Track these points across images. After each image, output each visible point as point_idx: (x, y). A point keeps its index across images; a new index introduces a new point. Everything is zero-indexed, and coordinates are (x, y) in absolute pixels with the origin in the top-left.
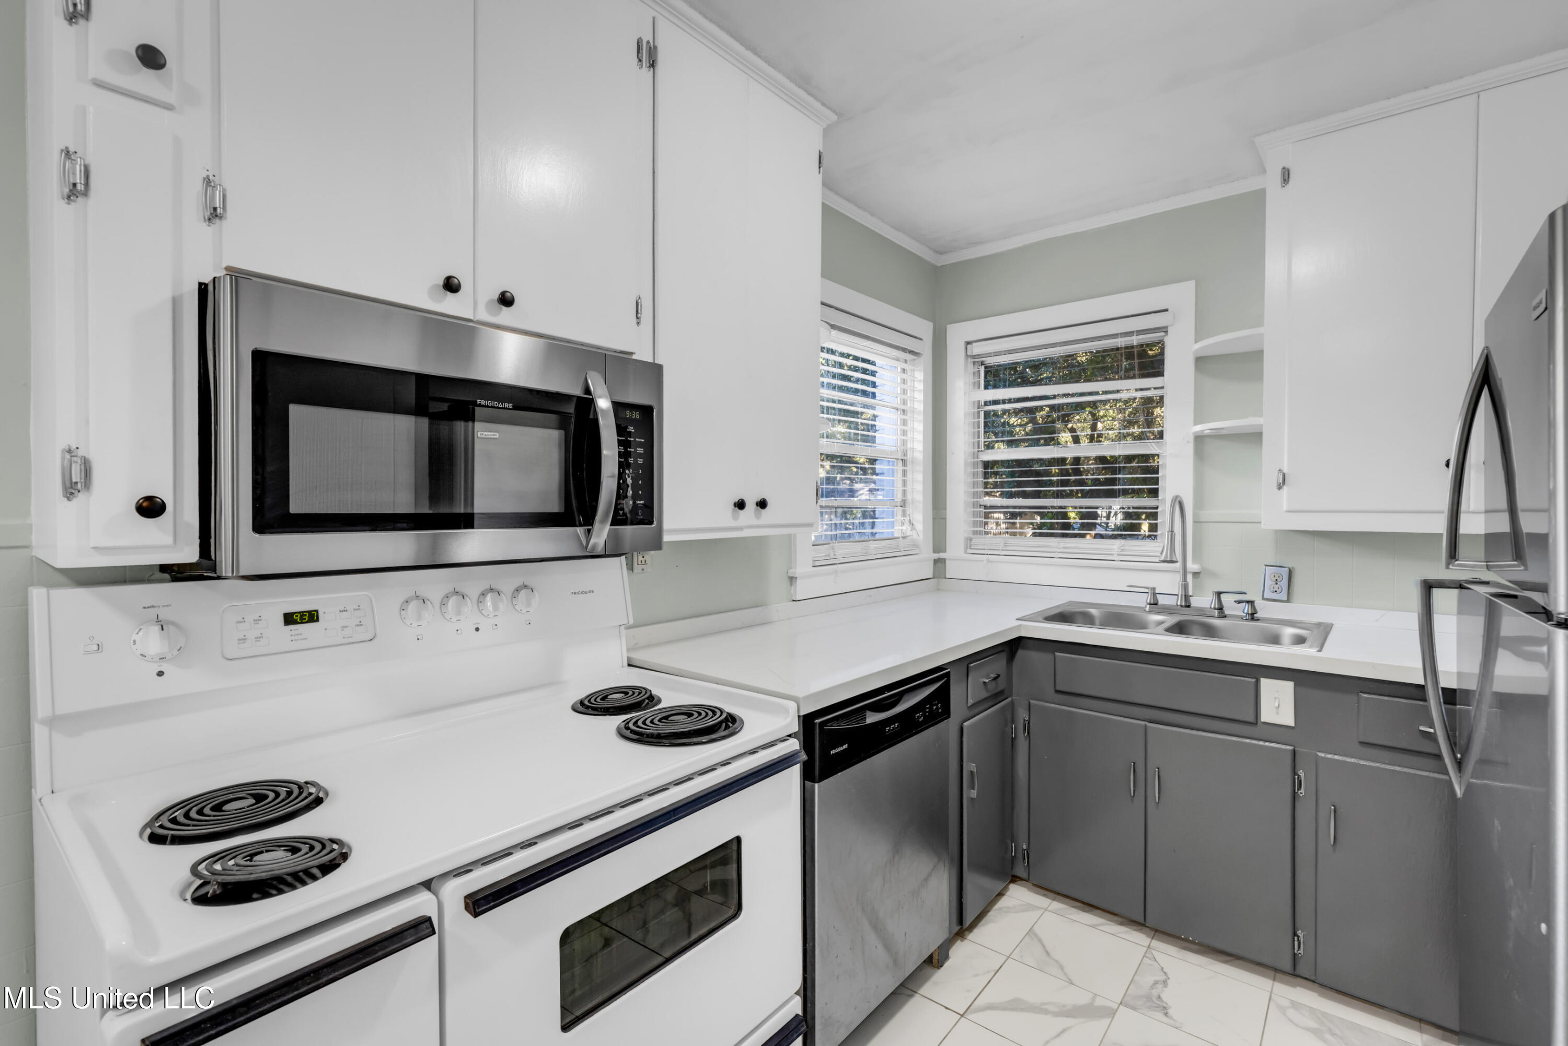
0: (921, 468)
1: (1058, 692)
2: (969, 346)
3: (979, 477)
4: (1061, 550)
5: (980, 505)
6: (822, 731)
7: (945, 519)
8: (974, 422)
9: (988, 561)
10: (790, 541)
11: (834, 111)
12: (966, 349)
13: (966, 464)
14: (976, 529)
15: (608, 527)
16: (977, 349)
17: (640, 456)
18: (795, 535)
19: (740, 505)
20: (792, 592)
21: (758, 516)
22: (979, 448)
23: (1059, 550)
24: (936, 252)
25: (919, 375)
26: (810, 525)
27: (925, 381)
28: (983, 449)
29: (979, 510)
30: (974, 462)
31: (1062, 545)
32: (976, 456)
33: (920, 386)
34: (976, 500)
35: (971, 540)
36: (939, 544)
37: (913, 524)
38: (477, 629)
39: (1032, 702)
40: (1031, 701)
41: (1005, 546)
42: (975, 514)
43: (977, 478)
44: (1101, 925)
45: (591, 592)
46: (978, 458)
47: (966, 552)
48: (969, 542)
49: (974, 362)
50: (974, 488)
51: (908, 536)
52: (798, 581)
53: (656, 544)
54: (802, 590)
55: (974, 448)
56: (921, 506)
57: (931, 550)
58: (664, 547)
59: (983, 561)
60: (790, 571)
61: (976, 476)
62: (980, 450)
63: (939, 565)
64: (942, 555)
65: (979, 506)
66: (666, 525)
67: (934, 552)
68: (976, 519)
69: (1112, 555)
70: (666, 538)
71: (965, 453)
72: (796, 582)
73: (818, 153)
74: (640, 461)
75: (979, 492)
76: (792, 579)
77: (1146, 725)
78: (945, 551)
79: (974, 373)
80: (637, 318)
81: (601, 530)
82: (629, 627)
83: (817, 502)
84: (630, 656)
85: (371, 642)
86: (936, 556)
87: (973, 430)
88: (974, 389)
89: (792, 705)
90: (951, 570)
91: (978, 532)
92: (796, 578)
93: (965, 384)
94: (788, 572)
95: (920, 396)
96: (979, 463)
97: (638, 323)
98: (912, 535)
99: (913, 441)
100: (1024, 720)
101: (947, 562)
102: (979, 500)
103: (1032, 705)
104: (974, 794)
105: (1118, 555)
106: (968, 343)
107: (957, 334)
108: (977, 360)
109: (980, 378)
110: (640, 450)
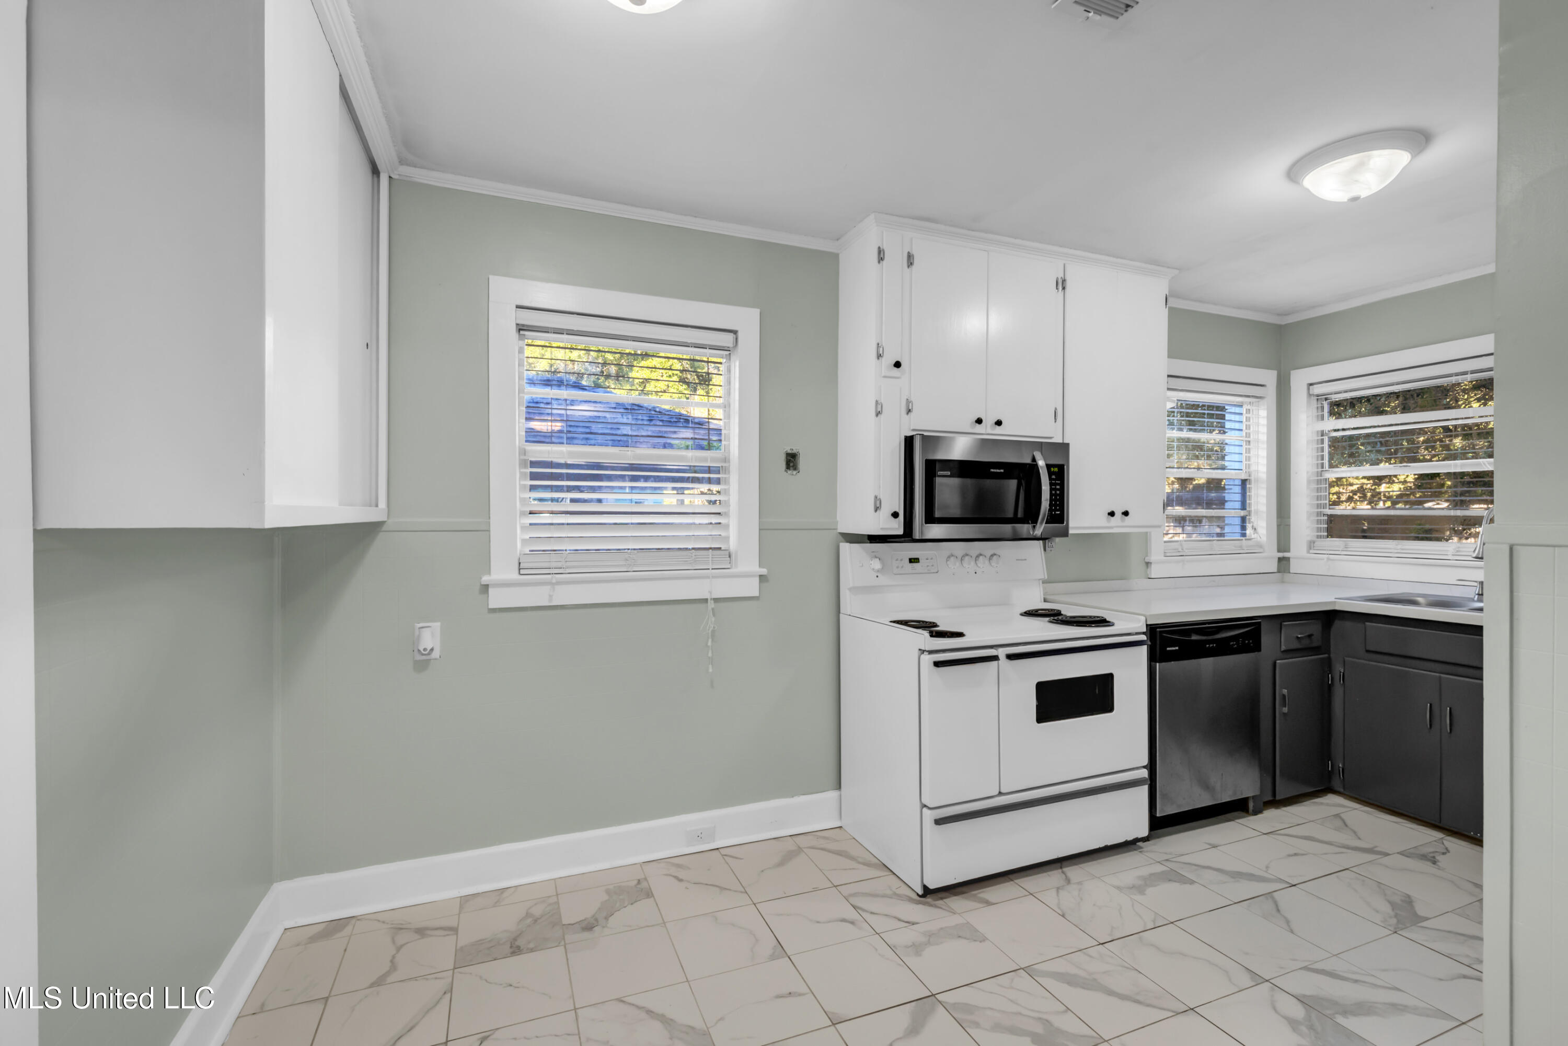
0: (1264, 486)
1: (1368, 651)
2: (1311, 387)
3: (1322, 491)
4: (1399, 551)
5: (1324, 515)
6: (1161, 637)
7: (1289, 525)
8: (1318, 448)
9: (1328, 559)
10: (1146, 538)
11: (1176, 269)
12: (1309, 389)
13: (1309, 482)
14: (1319, 534)
15: (1044, 525)
16: (1317, 390)
17: (1058, 489)
18: (1150, 533)
19: (1112, 514)
20: (1148, 572)
21: (1123, 521)
22: (1322, 467)
23: (1396, 551)
24: (1278, 315)
25: (1263, 413)
26: (1159, 527)
27: (1268, 418)
28: (1327, 469)
29: (1322, 518)
30: (1318, 480)
31: (1399, 547)
32: (1319, 475)
33: (1263, 422)
34: (1320, 510)
35: (1314, 543)
36: (1283, 543)
37: (1255, 529)
38: (976, 573)
39: (1347, 659)
40: (1345, 658)
41: (1346, 547)
42: (1319, 522)
43: (1321, 492)
44: (1402, 823)
45: (1025, 560)
46: (1321, 476)
47: (1308, 552)
48: (1311, 545)
49: (1317, 399)
50: (1317, 500)
51: (1253, 539)
52: (1153, 566)
53: (1065, 533)
54: (1155, 571)
55: (1318, 468)
56: (1265, 515)
57: (1276, 551)
58: (1069, 536)
59: (1323, 559)
60: (1146, 558)
61: (1319, 491)
62: (1324, 469)
63: (1284, 562)
64: (1286, 555)
65: (1322, 515)
66: (1071, 525)
67: (1279, 551)
68: (1320, 526)
69: (1447, 555)
70: (1071, 532)
71: (1308, 472)
72: (1151, 565)
73: (1165, 296)
74: (1058, 492)
75: (1322, 505)
76: (1148, 564)
77: (1440, 677)
78: (1288, 551)
79: (1317, 407)
80: (1055, 419)
81: (1040, 527)
82: (1044, 582)
83: (1164, 512)
84: (1045, 597)
85: (936, 574)
86: (1281, 555)
87: (1316, 454)
88: (1318, 421)
89: (1143, 619)
90: (1294, 567)
91: (1322, 537)
92: (1151, 563)
93: (1307, 417)
94: (1145, 559)
95: (1263, 430)
96: (1322, 481)
97: (1055, 421)
98: (1257, 538)
99: (1258, 465)
100: (1340, 672)
101: (1291, 559)
102: (1322, 510)
103: (1345, 660)
104: (1285, 710)
105: (1453, 555)
106: (1311, 384)
107: (1299, 379)
108: (1320, 398)
109: (1323, 411)
110: (1058, 487)
